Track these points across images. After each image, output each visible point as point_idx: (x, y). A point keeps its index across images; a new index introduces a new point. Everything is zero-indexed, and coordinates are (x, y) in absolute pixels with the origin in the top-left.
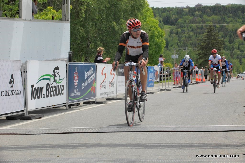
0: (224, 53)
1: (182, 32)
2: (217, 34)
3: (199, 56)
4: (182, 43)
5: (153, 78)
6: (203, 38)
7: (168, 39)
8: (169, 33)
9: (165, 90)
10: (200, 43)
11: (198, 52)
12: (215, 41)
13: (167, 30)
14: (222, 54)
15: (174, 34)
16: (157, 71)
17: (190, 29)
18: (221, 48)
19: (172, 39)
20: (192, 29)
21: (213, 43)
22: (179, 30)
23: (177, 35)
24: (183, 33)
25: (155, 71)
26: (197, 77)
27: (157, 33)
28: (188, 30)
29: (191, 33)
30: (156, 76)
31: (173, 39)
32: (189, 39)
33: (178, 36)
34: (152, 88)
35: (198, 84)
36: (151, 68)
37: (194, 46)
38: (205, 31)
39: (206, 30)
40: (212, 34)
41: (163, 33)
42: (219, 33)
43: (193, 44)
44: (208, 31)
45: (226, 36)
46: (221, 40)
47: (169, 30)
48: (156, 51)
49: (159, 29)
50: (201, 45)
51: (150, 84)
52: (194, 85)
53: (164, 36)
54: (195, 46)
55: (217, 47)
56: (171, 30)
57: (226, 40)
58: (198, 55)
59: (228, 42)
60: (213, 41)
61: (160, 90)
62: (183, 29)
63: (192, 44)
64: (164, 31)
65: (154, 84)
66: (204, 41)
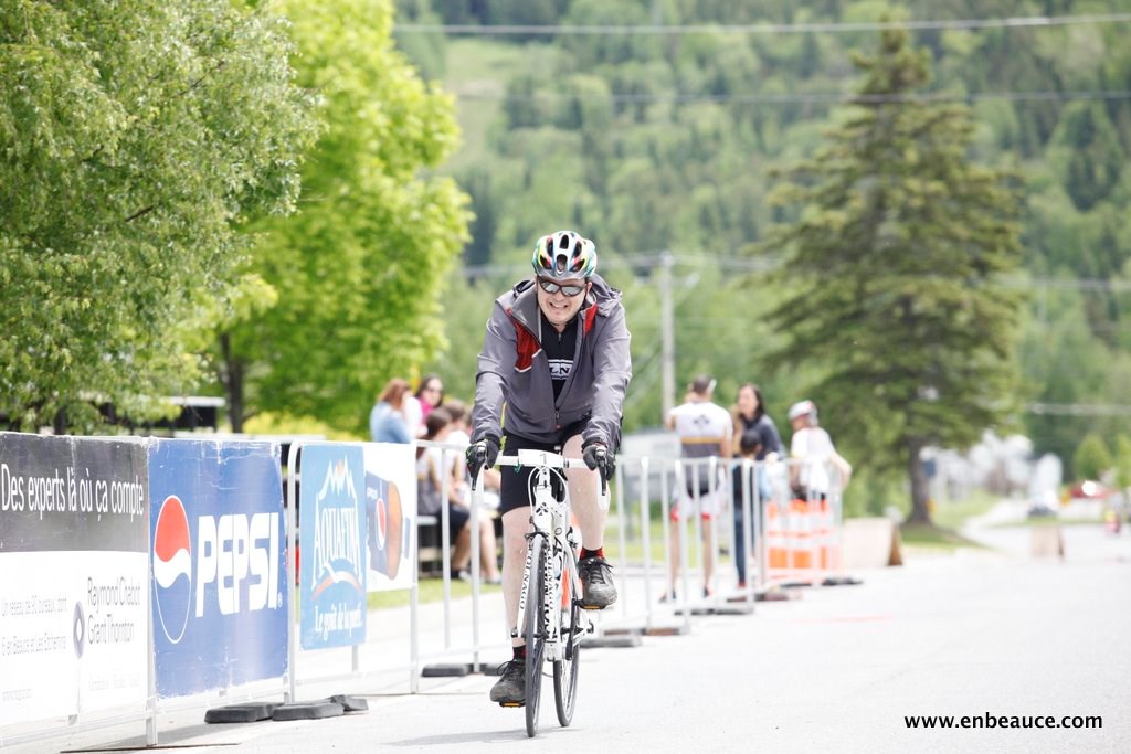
0: (1025, 298)
1: (620, 107)
2: (953, 115)
3: (787, 326)
4: (618, 215)
5: (354, 559)
6: (821, 160)
7: (486, 178)
8: (492, 116)
9: (471, 669)
10: (789, 209)
11: (772, 299)
12: (935, 186)
13: (473, 87)
14: (1009, 313)
15: (547, 134)
16: (387, 489)
17: (694, 76)
18: (992, 248)
19: (528, 181)
20: (710, 74)
21: (917, 203)
22: (594, 87)
23: (574, 137)
24: (628, 117)
25: (372, 493)
26: (772, 534)
27: (382, 121)
28: (678, 82)
29: (708, 116)
30: (381, 540)
31: (540, 176)
32: (692, 170)
33: (589, 148)
34: (348, 650)
35: (782, 598)
36: (336, 455)
37: (737, 233)
38: (836, 93)
39: (853, 85)
40: (909, 120)
41: (439, 118)
42: (970, 102)
43: (723, 212)
44: (870, 90)
45: (1045, 137)
46: (1000, 177)
47: (495, 87)
48: (374, 297)
49: (403, 81)
50: (806, 230)
51: (330, 621)
52: (750, 612)
53: (446, 153)
54: (750, 234)
55: (954, 239)
56: (512, 89)
57: (1035, 171)
58: (775, 323)
59: (1057, 190)
60: (914, 184)
61: (427, 673)
62: (630, 72)
63: (715, 215)
64: (446, 96)
65: (363, 618)
66: (832, 190)
